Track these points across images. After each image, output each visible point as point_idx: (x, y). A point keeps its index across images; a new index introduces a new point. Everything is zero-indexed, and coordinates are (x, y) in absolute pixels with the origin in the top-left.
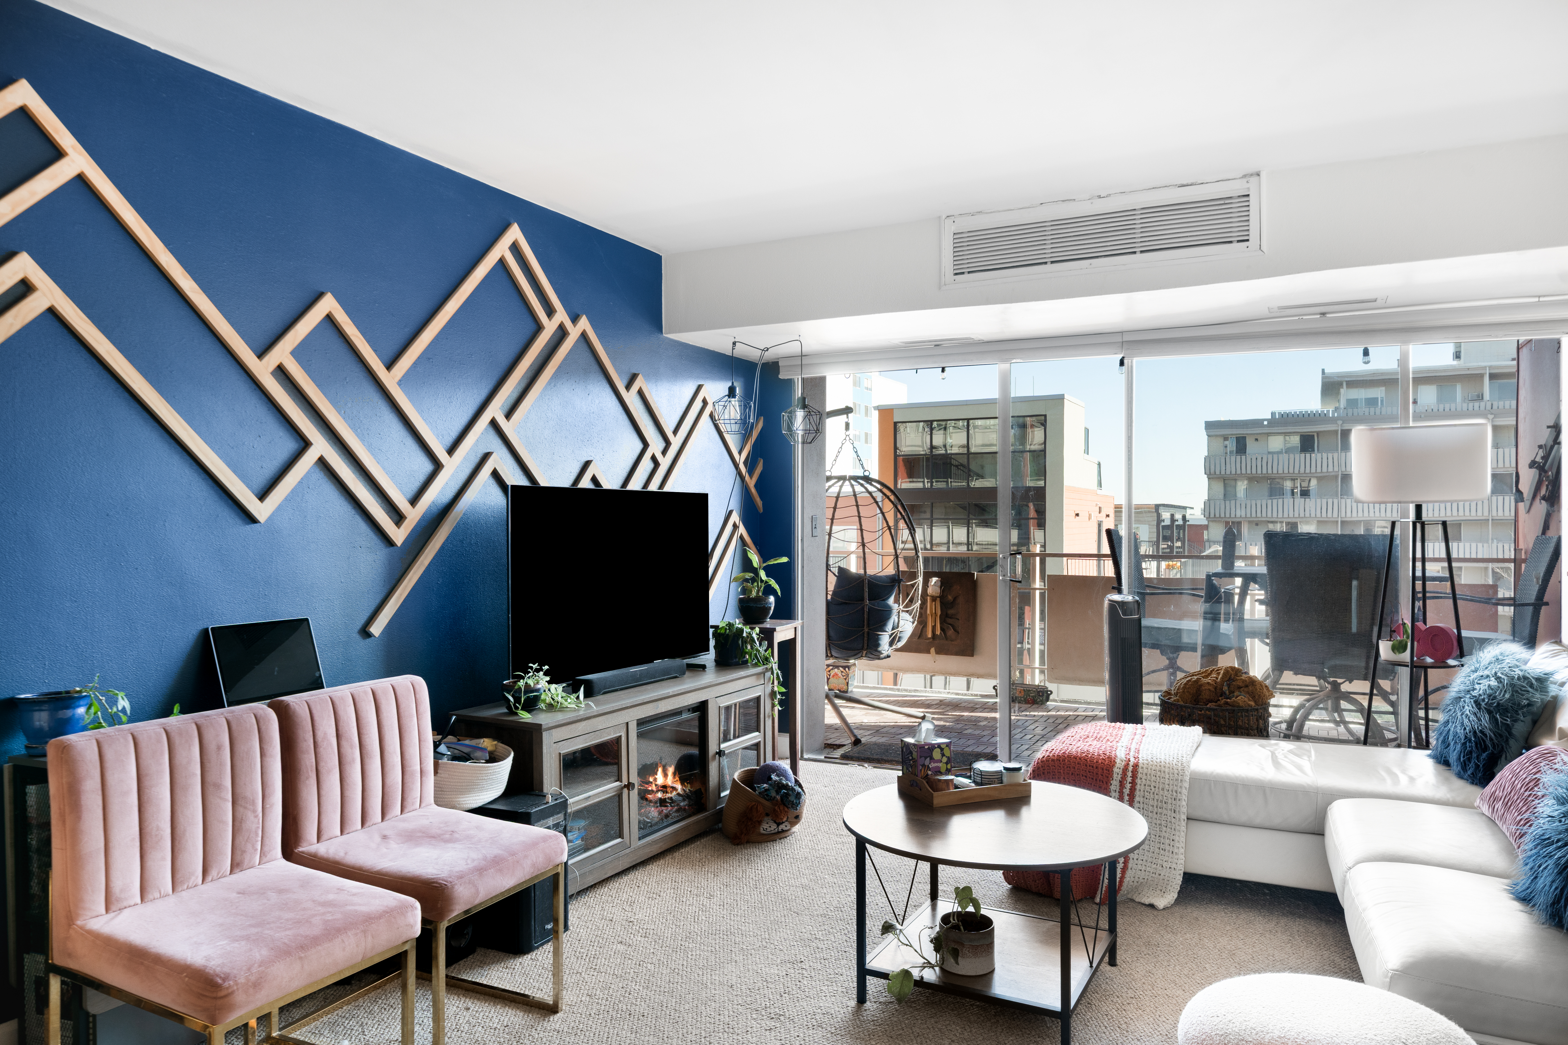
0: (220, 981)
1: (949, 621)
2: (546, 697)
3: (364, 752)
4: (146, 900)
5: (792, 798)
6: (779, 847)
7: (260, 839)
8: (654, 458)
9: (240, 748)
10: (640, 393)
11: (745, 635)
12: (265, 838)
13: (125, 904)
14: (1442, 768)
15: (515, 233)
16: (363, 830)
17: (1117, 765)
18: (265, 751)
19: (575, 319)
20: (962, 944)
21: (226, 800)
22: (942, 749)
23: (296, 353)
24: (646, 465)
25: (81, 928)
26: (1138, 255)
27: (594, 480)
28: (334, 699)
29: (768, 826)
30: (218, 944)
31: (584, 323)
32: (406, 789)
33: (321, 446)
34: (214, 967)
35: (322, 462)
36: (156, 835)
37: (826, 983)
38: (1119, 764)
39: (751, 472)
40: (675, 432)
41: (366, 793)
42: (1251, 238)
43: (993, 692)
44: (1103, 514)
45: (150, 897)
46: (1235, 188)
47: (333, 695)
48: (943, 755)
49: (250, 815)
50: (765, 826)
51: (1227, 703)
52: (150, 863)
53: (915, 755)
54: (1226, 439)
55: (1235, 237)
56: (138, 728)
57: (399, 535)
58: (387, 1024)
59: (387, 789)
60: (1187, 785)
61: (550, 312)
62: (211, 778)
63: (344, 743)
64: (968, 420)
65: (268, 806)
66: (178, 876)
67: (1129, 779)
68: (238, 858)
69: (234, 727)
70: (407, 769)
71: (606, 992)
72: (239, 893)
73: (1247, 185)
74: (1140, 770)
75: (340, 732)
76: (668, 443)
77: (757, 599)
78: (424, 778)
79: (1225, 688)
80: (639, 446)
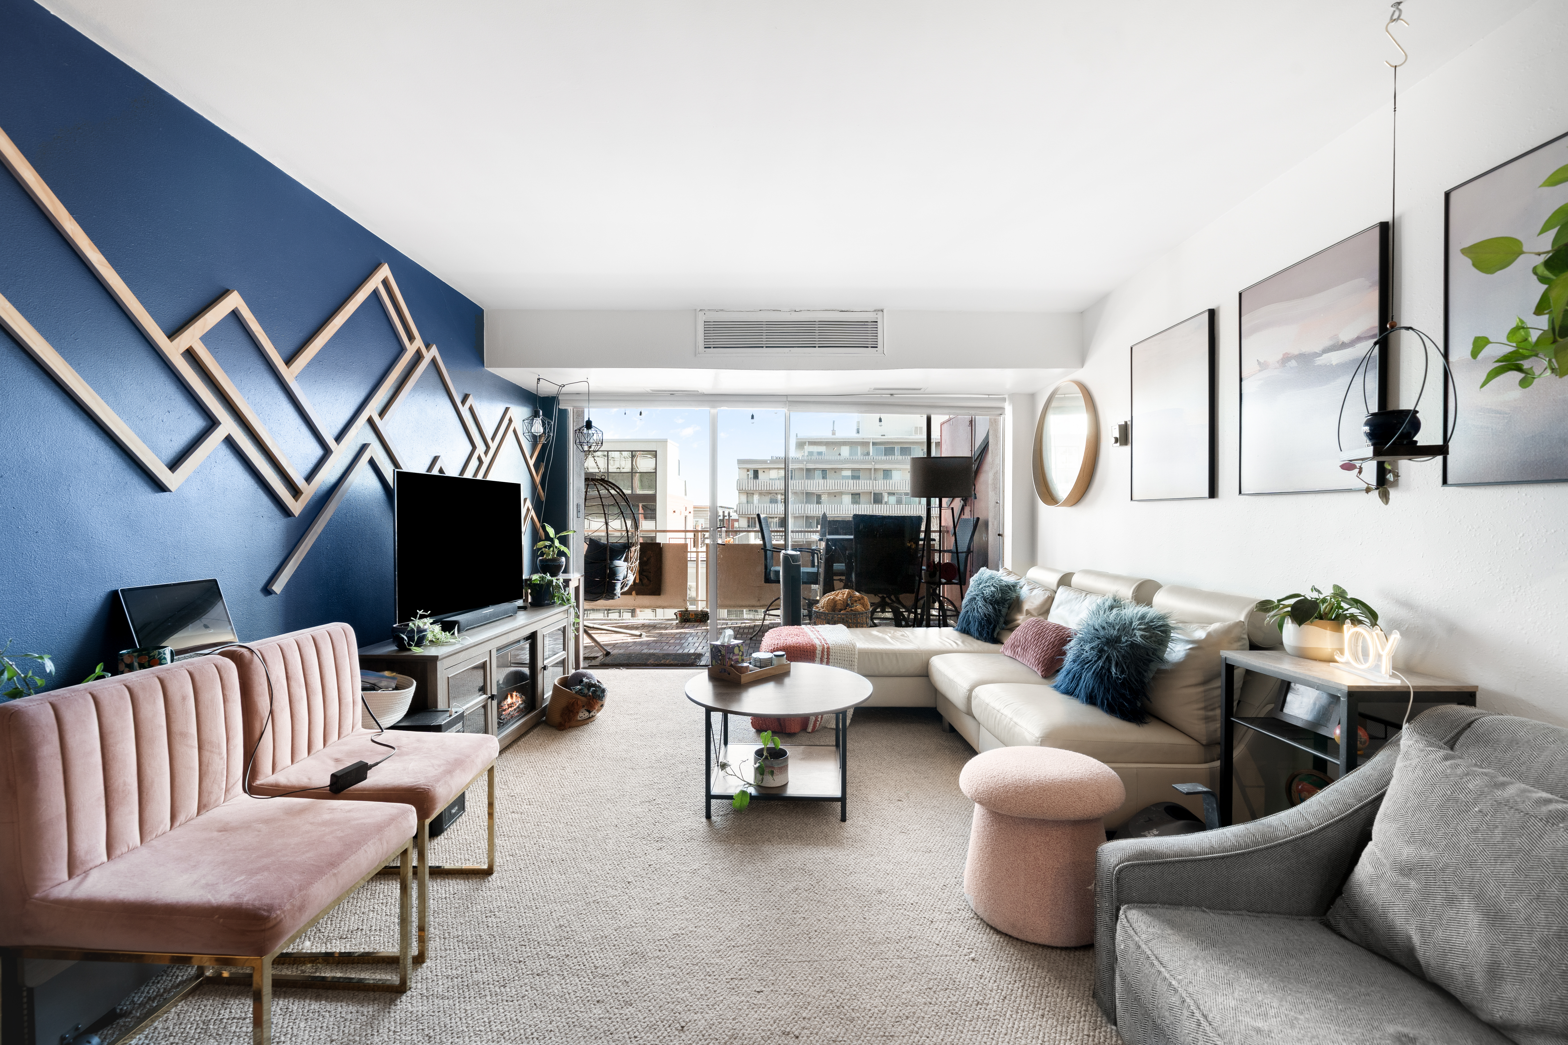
0: (265, 914)
1: (644, 574)
2: (430, 636)
3: (310, 690)
4: (113, 857)
5: (598, 693)
6: (592, 727)
7: (225, 778)
8: (479, 459)
9: (204, 697)
10: (471, 409)
11: (554, 584)
12: (229, 778)
13: (91, 865)
14: (965, 636)
15: (385, 271)
16: (310, 757)
17: (818, 649)
18: (228, 697)
19: (428, 346)
20: (773, 767)
21: (192, 747)
22: (739, 647)
23: (206, 339)
24: (474, 463)
25: (44, 900)
26: (817, 349)
27: (441, 471)
28: (282, 646)
29: (583, 714)
30: (237, 880)
31: (434, 351)
32: (342, 718)
33: (228, 426)
34: (250, 902)
35: (229, 442)
36: (123, 791)
37: (679, 810)
38: (819, 649)
39: (537, 472)
40: (493, 439)
41: (312, 726)
42: (878, 346)
43: (675, 617)
44: (688, 511)
45: (118, 852)
46: (870, 317)
47: (281, 642)
48: (740, 651)
49: (216, 758)
50: (581, 714)
51: (852, 610)
52: (117, 819)
53: (723, 652)
54: (748, 471)
55: (870, 344)
56: (95, 687)
57: (296, 507)
58: (339, 919)
59: (328, 720)
60: (857, 656)
61: (411, 338)
62: (176, 728)
63: (293, 683)
64: (608, 451)
65: (232, 747)
66: (147, 827)
67: (826, 656)
68: (205, 800)
69: (197, 677)
70: (343, 701)
71: (524, 850)
72: (220, 831)
73: (877, 316)
74: (831, 651)
75: (290, 675)
76: (488, 447)
77: (553, 560)
78: (355, 707)
79: (849, 602)
80: (470, 448)
